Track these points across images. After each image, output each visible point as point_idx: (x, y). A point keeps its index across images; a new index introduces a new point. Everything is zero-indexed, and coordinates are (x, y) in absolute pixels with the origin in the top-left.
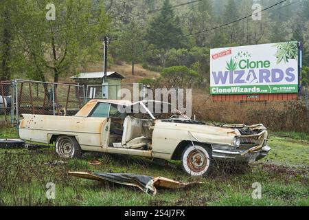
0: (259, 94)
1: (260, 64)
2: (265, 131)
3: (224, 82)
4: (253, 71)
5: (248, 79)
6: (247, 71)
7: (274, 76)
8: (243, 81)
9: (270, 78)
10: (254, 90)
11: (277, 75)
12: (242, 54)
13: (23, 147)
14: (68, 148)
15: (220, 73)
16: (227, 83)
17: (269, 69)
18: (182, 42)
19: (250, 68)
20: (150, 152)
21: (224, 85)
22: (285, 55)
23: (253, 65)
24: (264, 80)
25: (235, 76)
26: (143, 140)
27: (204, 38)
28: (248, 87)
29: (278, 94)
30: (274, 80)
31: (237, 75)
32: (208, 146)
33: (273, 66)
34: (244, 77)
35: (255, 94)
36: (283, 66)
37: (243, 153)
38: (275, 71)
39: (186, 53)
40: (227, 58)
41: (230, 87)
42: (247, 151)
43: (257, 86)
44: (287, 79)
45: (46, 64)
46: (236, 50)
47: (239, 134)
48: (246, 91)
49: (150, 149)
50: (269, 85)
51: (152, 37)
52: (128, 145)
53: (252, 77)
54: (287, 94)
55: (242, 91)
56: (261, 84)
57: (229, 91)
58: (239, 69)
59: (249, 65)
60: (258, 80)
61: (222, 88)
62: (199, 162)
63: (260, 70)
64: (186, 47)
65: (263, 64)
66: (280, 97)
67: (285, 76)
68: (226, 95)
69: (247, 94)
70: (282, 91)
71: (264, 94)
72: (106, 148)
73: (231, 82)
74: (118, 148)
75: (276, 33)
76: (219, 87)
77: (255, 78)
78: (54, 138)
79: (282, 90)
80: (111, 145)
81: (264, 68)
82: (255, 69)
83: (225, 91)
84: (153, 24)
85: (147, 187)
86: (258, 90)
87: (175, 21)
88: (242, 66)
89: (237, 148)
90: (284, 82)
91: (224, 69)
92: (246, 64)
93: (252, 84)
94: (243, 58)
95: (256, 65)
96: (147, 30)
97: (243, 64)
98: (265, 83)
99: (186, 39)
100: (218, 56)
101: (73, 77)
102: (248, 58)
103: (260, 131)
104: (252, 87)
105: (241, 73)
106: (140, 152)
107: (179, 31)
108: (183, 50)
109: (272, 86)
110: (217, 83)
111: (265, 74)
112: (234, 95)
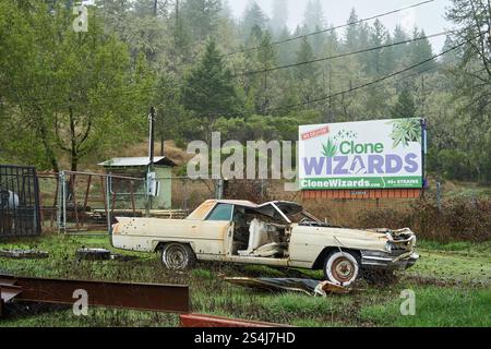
0: (369, 189)
1: (369, 147)
2: (413, 237)
3: (318, 172)
4: (360, 158)
5: (352, 169)
6: (351, 157)
7: (389, 164)
8: (345, 172)
9: (384, 168)
10: (361, 184)
11: (394, 164)
12: (344, 134)
13: (108, 258)
14: (178, 258)
15: (313, 159)
16: (324, 174)
17: (382, 154)
18: (235, 108)
19: (355, 154)
20: (286, 260)
21: (319, 176)
22: (403, 135)
23: (359, 149)
24: (375, 171)
25: (335, 164)
26: (274, 247)
27: (267, 101)
28: (353, 179)
29: (394, 189)
30: (389, 170)
31: (337, 162)
32: (356, 253)
33: (388, 150)
34: (347, 166)
35: (363, 190)
36: (402, 151)
37: (395, 260)
38: (390, 157)
39: (241, 125)
40: (323, 139)
41: (327, 179)
42: (397, 259)
43: (366, 179)
44: (406, 168)
45: (60, 144)
46: (335, 127)
47: (391, 239)
48: (350, 184)
49: (287, 256)
50: (383, 177)
51: (189, 100)
52: (256, 253)
53: (358, 165)
54: (408, 189)
55: (344, 185)
56: (371, 175)
57: (326, 184)
58: (340, 154)
59: (354, 149)
60: (367, 169)
61: (317, 180)
62: (344, 270)
63: (370, 156)
64: (241, 116)
65: (374, 148)
66: (404, 193)
67: (405, 164)
68: (321, 190)
69: (351, 190)
70: (399, 186)
71: (375, 189)
72: (230, 257)
73: (329, 172)
74: (245, 256)
75: (373, 95)
76: (312, 180)
77: (363, 167)
78: (161, 246)
79: (399, 183)
80: (235, 253)
81: (375, 153)
82: (363, 155)
83: (320, 185)
84: (191, 80)
85: (316, 290)
86: (367, 184)
87: (225, 76)
88: (344, 150)
89: (390, 255)
90: (402, 173)
91: (319, 154)
92: (350, 148)
93: (358, 174)
94: (347, 139)
95: (364, 148)
96: (182, 88)
97: (346, 148)
98: (376, 174)
99: (240, 102)
100: (309, 135)
101: (103, 164)
102: (353, 139)
103: (407, 237)
104: (358, 179)
105: (343, 160)
106: (273, 261)
107: (231, 90)
108: (237, 119)
109: (386, 179)
110: (308, 172)
111: (376, 162)
112: (333, 190)
